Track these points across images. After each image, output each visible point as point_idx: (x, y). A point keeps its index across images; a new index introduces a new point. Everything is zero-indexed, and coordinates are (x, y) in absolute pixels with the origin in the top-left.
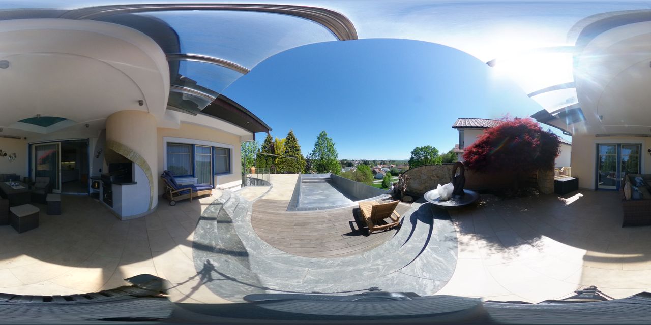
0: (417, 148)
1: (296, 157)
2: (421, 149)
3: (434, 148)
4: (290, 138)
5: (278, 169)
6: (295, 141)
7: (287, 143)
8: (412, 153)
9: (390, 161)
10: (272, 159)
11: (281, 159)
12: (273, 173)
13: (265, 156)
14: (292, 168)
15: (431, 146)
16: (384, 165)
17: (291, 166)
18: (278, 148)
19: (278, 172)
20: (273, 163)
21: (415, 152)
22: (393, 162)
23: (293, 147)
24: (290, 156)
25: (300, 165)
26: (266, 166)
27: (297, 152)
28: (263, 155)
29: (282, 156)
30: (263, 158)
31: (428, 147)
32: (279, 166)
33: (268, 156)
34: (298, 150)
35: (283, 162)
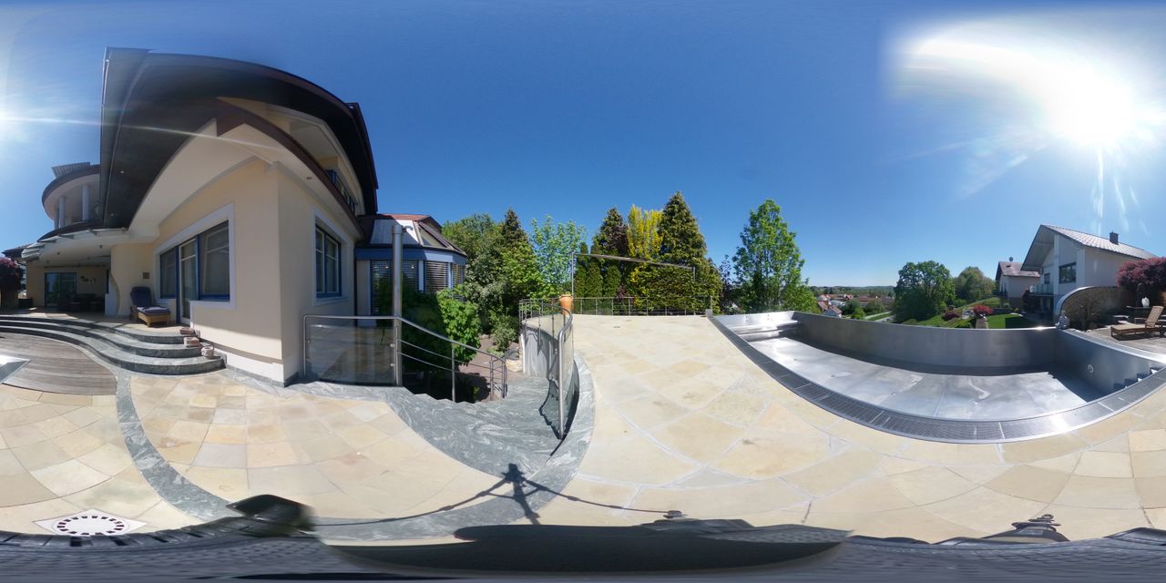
0: (910, 264)
1: (693, 265)
2: (920, 267)
3: (942, 266)
4: (675, 212)
5: (638, 301)
6: (688, 221)
7: (665, 224)
8: (901, 273)
9: (841, 288)
10: (622, 271)
11: (648, 269)
12: (622, 313)
13: (599, 264)
14: (680, 299)
15: (936, 262)
16: (832, 295)
17: (681, 292)
18: (639, 239)
19: (637, 311)
20: (623, 281)
21: (907, 272)
22: (847, 290)
23: (685, 236)
24: (675, 261)
25: (708, 287)
26: (604, 292)
27: (696, 250)
28: (595, 259)
29: (652, 261)
30: (594, 269)
31: (931, 264)
32: (639, 293)
33: (609, 263)
34: (698, 245)
35: (653, 280)
